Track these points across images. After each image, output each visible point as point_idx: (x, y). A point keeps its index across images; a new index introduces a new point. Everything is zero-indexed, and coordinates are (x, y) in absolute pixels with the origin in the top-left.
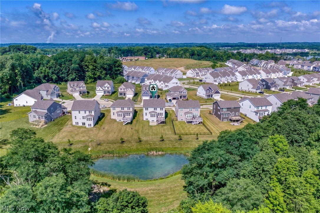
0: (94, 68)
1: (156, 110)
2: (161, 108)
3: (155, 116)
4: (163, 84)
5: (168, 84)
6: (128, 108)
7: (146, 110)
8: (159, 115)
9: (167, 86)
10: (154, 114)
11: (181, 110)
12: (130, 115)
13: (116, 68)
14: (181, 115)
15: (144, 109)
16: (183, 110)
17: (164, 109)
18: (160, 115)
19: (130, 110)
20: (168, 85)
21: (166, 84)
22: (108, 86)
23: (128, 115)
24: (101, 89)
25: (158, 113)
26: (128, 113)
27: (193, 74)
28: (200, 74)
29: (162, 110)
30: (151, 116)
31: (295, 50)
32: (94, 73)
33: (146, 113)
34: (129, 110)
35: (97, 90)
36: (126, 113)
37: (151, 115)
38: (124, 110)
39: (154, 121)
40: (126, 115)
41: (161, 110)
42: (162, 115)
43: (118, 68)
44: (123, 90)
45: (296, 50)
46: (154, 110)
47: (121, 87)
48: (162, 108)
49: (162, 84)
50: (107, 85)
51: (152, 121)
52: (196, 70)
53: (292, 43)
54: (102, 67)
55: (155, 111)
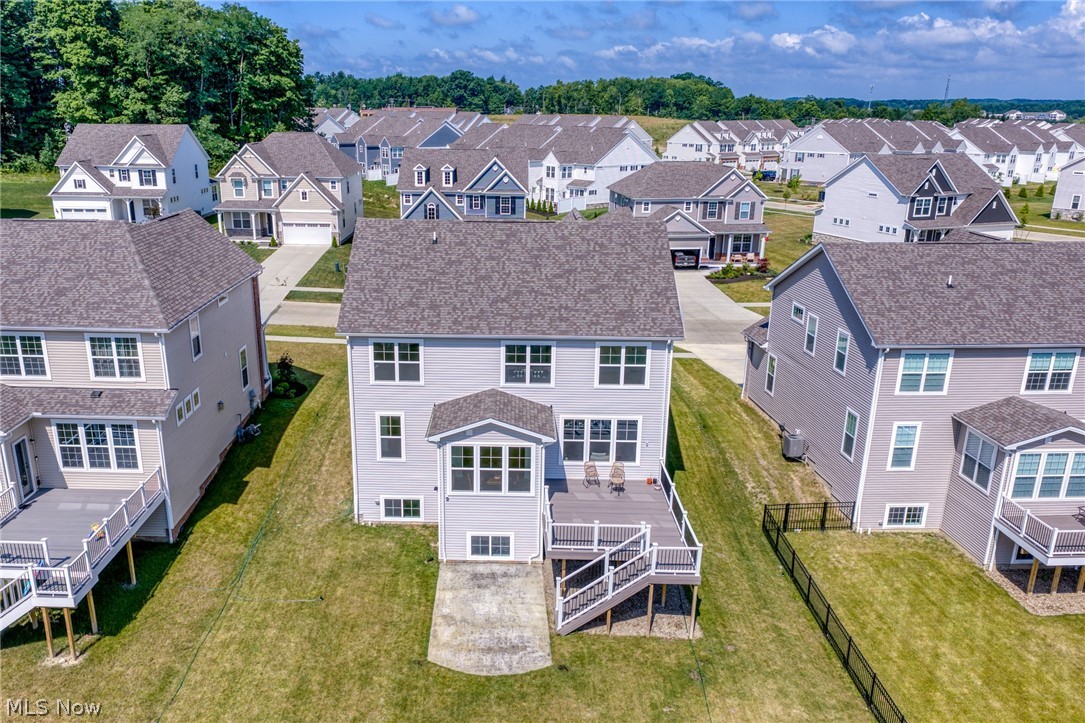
0: (101, 60)
1: (542, 376)
2: (609, 354)
3: (520, 483)
4: (558, 173)
5: (590, 175)
6: (99, 343)
7: (384, 373)
8: (573, 452)
9: (579, 189)
10: (506, 444)
11: (910, 382)
12: (127, 459)
13: (261, 80)
14: (902, 457)
15: (362, 361)
16: (935, 382)
17: (659, 365)
18: (600, 449)
19: (131, 368)
20: (591, 183)
21: (578, 174)
22: (148, 160)
23: (99, 459)
24: (93, 186)
25: (574, 428)
26: (95, 433)
27: (705, 148)
28: (738, 149)
29: (635, 376)
30: (462, 482)
31: (1015, 115)
32: (104, 95)
33: (391, 426)
34: (117, 381)
35: (63, 190)
36: (67, 431)
37: (464, 457)
38: (35, 367)
39: (501, 546)
40: (72, 458)
41: (608, 376)
42: (626, 453)
43: (275, 78)
44: (250, 193)
45: (1019, 113)
46: (513, 375)
47: (237, 167)
48: (637, 354)
49: (551, 172)
50: (136, 153)
51: (480, 545)
52: (719, 130)
53: (979, 100)
54: (157, 61)
55: (526, 391)
